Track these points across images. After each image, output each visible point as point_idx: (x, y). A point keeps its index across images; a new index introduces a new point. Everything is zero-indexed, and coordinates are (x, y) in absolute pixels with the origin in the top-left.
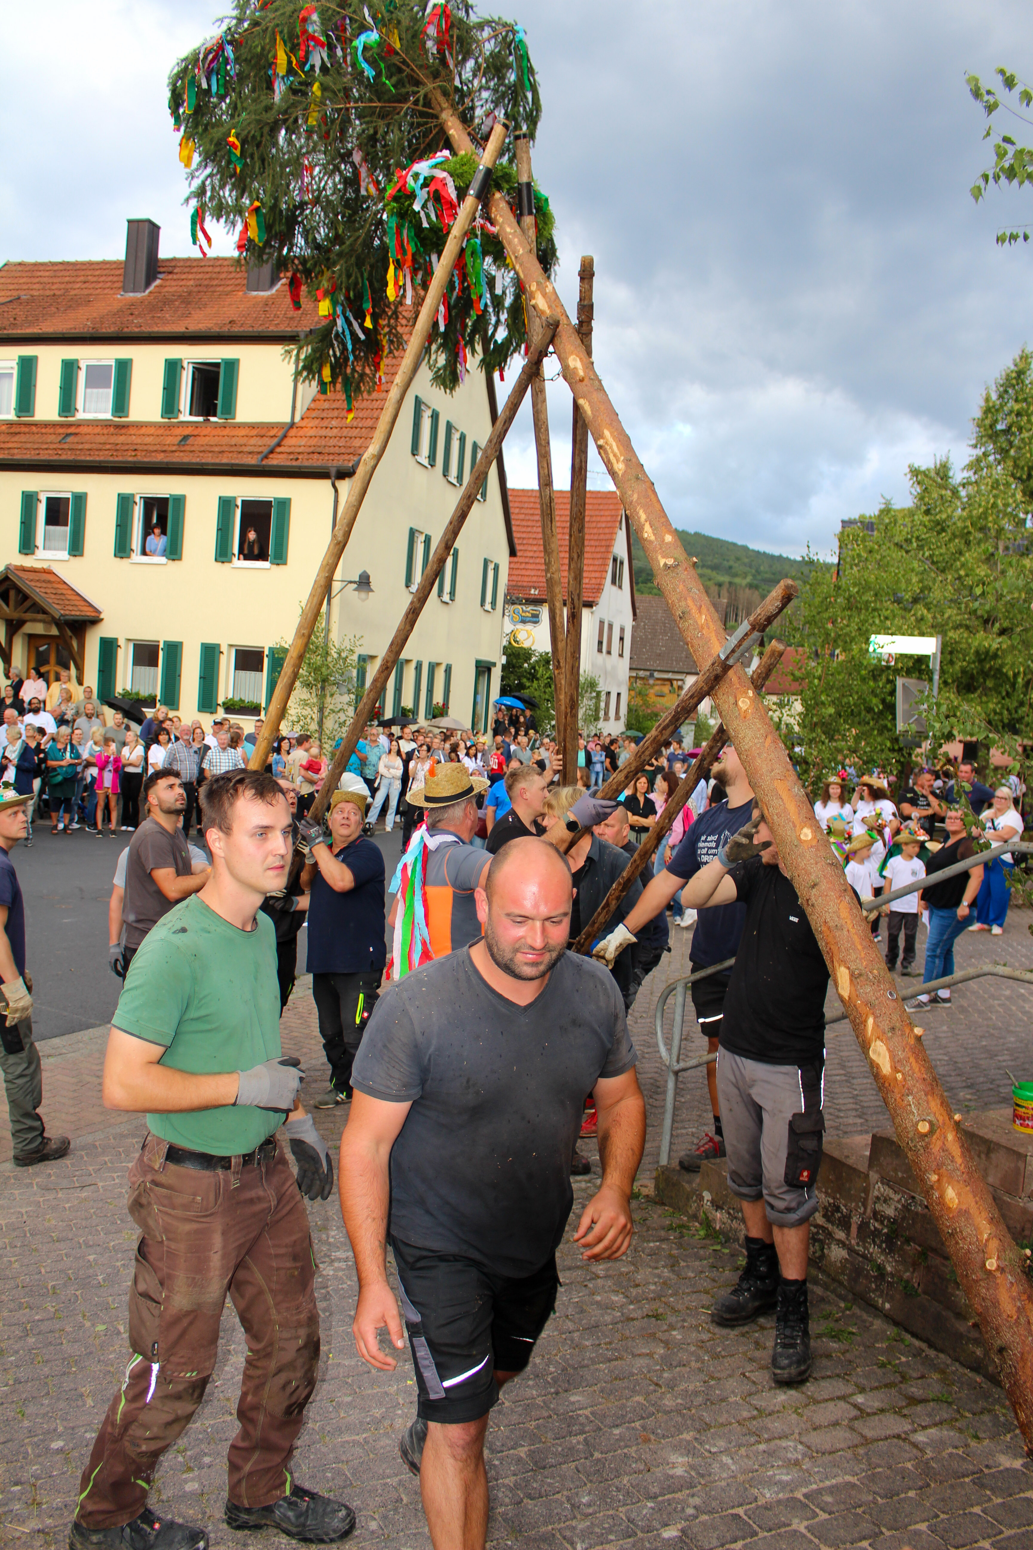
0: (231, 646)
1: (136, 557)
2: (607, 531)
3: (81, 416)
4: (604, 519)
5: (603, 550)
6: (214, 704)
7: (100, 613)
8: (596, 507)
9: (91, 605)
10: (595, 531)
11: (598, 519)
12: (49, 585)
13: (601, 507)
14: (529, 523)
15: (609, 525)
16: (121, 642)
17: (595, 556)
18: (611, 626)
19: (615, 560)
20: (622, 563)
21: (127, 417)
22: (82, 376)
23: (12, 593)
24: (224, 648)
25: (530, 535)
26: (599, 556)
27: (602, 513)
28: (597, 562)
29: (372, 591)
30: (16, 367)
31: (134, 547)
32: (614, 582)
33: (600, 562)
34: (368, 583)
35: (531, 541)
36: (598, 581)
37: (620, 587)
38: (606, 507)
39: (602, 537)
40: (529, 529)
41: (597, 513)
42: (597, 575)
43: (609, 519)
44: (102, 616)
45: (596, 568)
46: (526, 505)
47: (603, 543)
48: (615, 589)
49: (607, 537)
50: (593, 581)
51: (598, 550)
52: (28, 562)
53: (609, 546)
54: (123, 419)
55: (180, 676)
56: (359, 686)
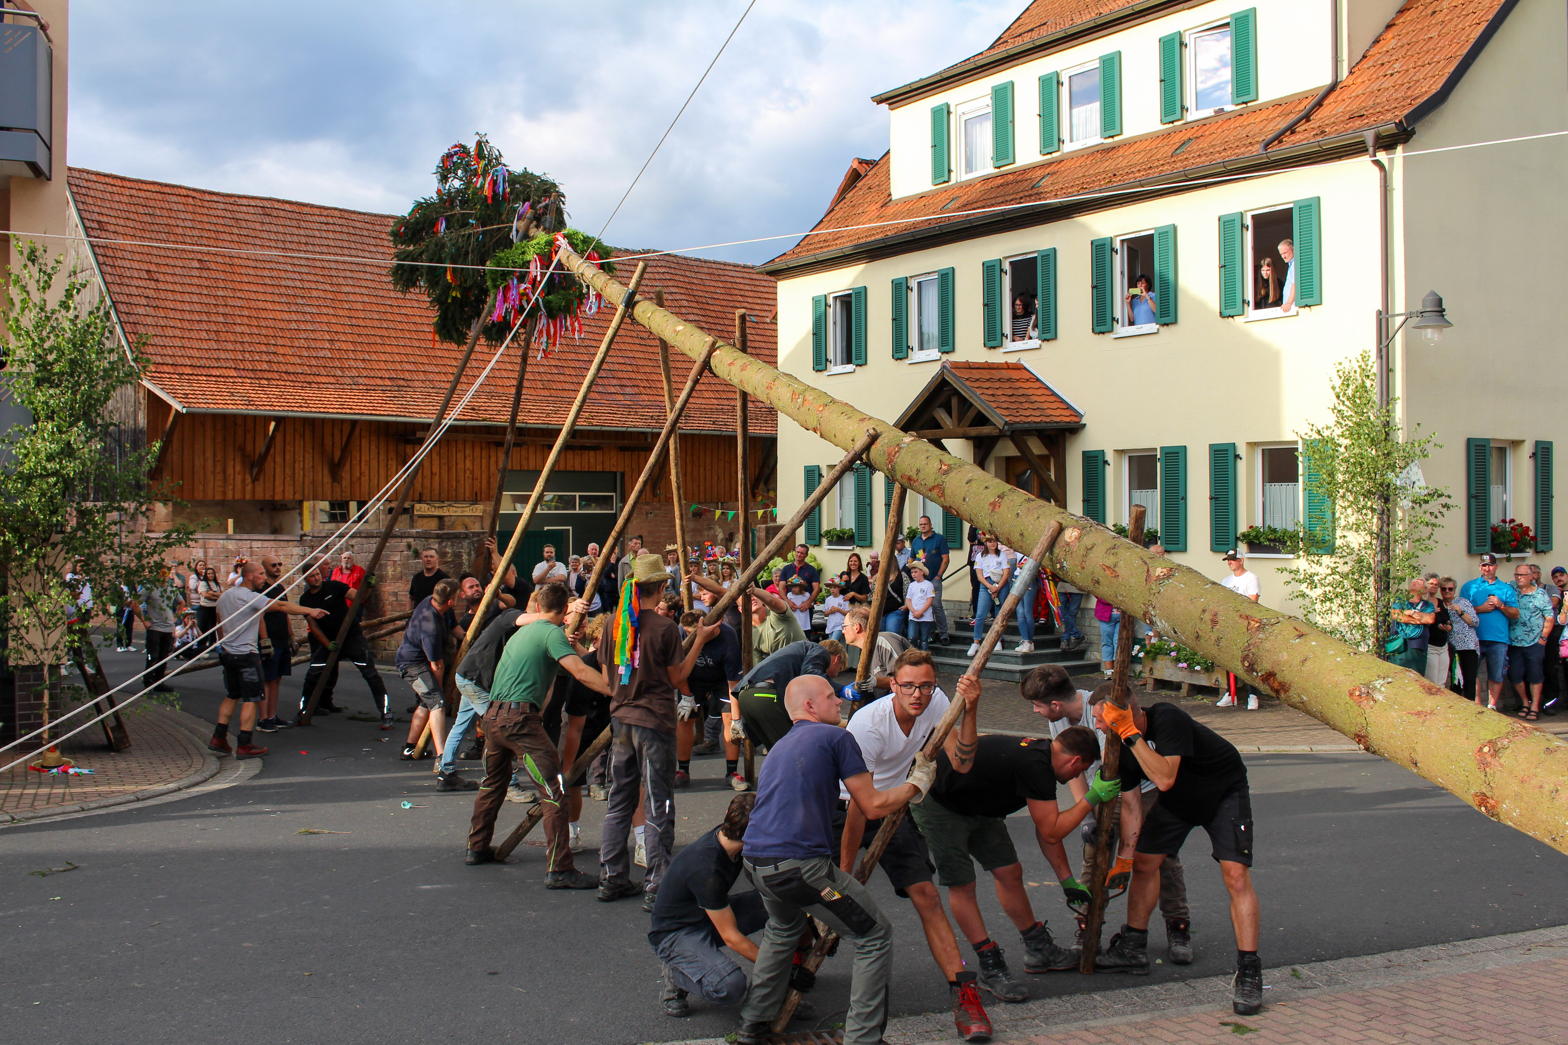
0: (1252, 445)
1: (1122, 330)
3: (1068, 147)
6: (1232, 538)
7: (1080, 416)
9: (1069, 407)
12: (1007, 385)
16: (1110, 457)
21: (1121, 134)
22: (1065, 91)
23: (954, 401)
24: (1242, 451)
29: (1449, 324)
30: (990, 102)
31: (1118, 314)
34: (1441, 312)
44: (1083, 421)
52: (996, 357)
54: (1116, 139)
55: (1185, 498)
56: (1473, 492)
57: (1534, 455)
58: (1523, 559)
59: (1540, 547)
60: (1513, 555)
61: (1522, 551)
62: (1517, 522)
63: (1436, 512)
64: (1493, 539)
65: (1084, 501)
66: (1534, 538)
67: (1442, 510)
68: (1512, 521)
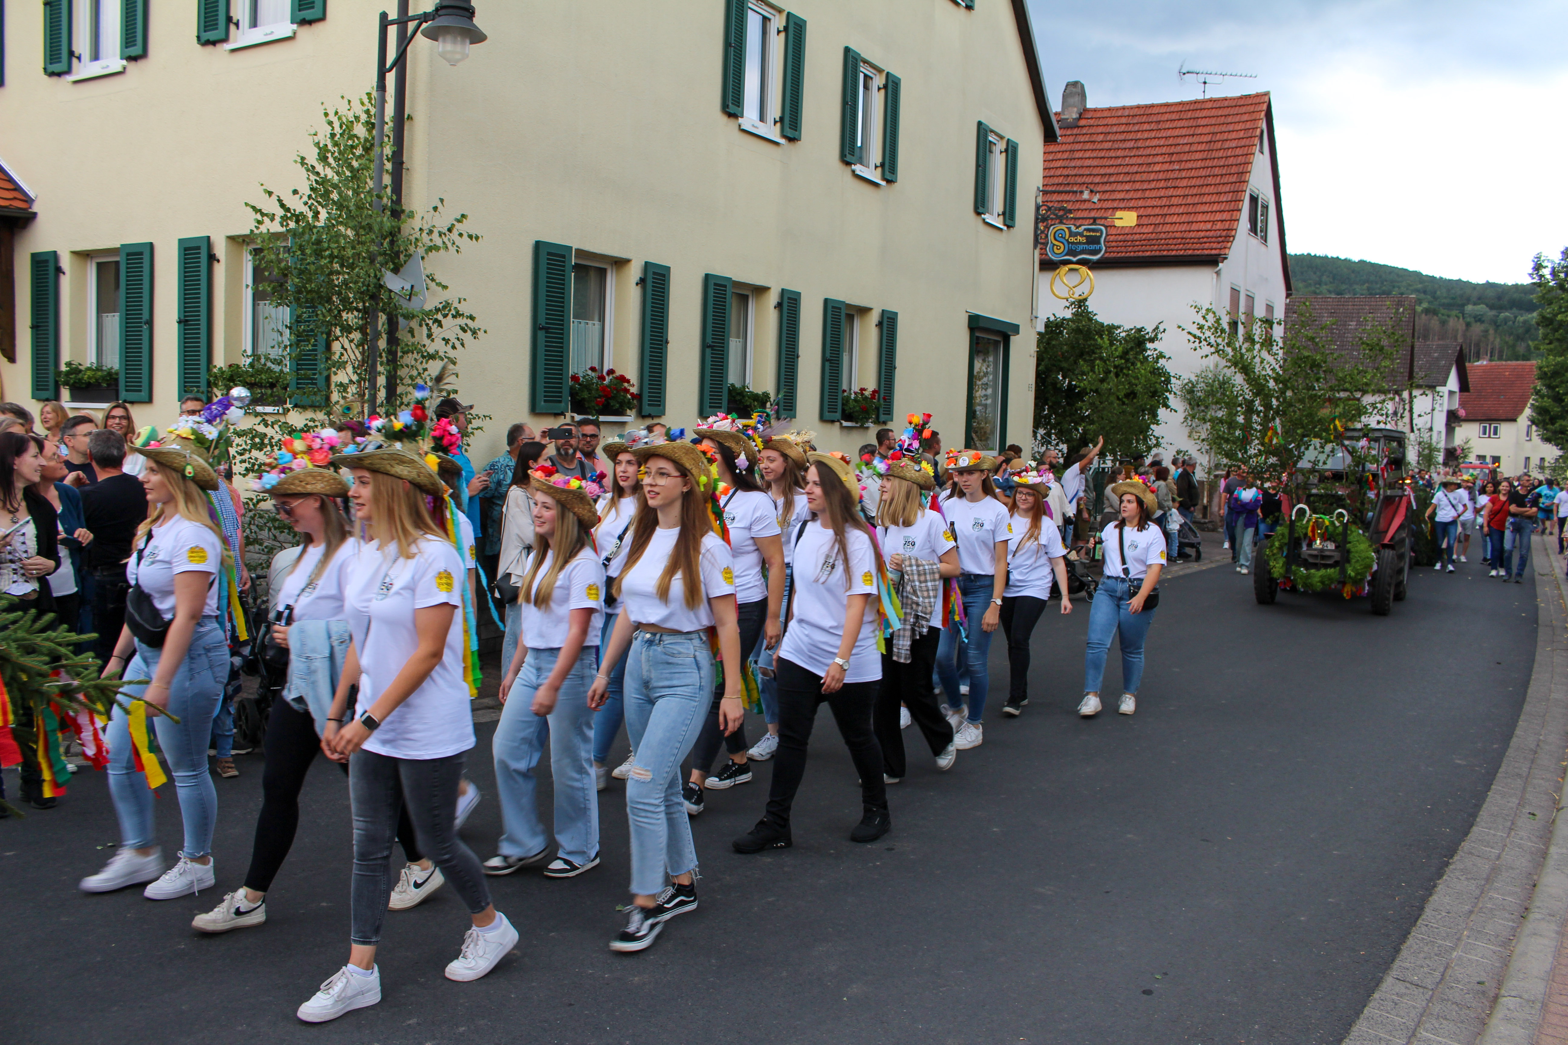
0: (235, 238)
1: (82, 69)
2: (1239, 152)
4: (1234, 135)
5: (1233, 179)
6: (206, 379)
7: (29, 200)
8: (1222, 120)
9: (17, 188)
10: (1220, 154)
11: (1225, 136)
13: (1229, 120)
14: (1119, 153)
15: (1242, 142)
16: (65, 262)
17: (1221, 189)
18: (1250, 298)
19: (1254, 200)
20: (1266, 207)
24: (219, 248)
25: (1121, 169)
26: (1227, 188)
27: (1231, 128)
28: (1224, 198)
31: (78, 45)
32: (1254, 229)
33: (1229, 197)
35: (1121, 178)
36: (1227, 225)
37: (1265, 239)
38: (1237, 119)
39: (1231, 161)
40: (1119, 161)
41: (1223, 128)
42: (1225, 216)
43: (1241, 134)
44: (35, 208)
45: (1222, 207)
46: (1115, 129)
47: (1234, 170)
48: (1254, 242)
49: (1240, 160)
50: (1219, 226)
51: (1225, 180)
53: (1242, 175)
55: (150, 323)
56: (542, 321)
57: (642, 282)
58: (623, 424)
59: (647, 409)
60: (602, 418)
61: (621, 413)
62: (618, 373)
63: (453, 340)
64: (573, 393)
65: (32, 327)
66: (638, 397)
67: (462, 335)
68: (611, 372)
